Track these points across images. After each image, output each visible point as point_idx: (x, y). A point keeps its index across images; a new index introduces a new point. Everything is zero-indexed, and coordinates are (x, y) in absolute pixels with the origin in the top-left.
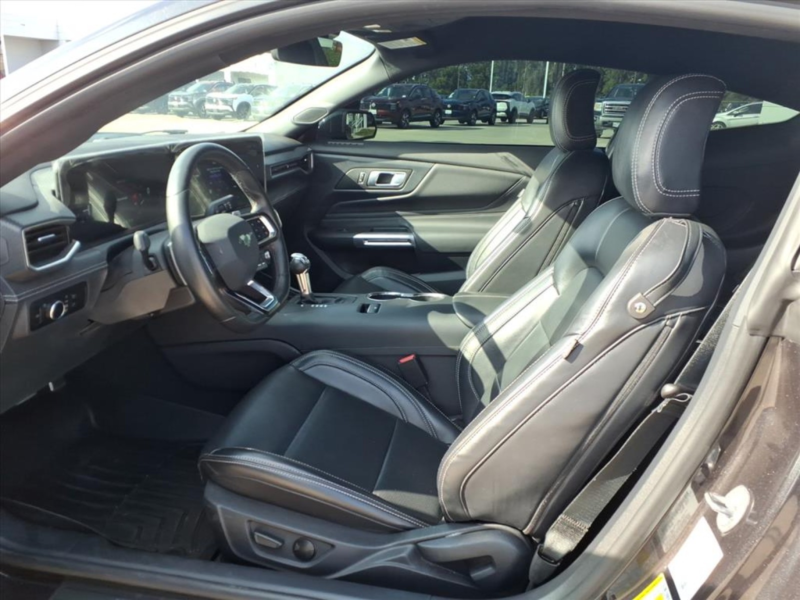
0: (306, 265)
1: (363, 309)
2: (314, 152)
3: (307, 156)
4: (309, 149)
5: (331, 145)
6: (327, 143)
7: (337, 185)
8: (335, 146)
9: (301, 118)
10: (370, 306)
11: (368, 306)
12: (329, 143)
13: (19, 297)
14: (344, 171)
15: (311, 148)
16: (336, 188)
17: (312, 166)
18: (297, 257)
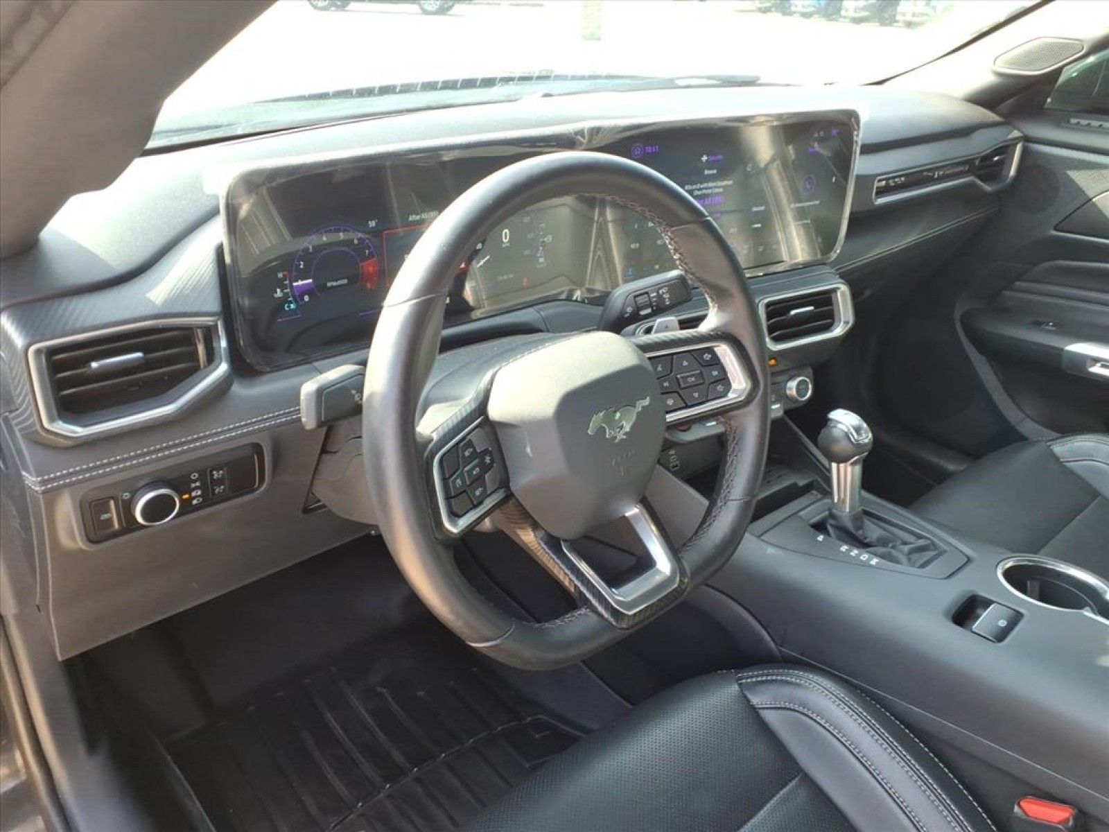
0: (859, 447)
1: (965, 613)
2: (1027, 139)
3: (1005, 150)
4: (1016, 134)
5: (1078, 128)
6: (1068, 122)
7: (1057, 225)
8: (1088, 129)
9: (1015, 63)
10: (992, 606)
11: (987, 603)
12: (1073, 121)
13: (43, 483)
14: (1090, 193)
15: (1019, 130)
16: (1056, 229)
17: (1013, 172)
18: (845, 420)
